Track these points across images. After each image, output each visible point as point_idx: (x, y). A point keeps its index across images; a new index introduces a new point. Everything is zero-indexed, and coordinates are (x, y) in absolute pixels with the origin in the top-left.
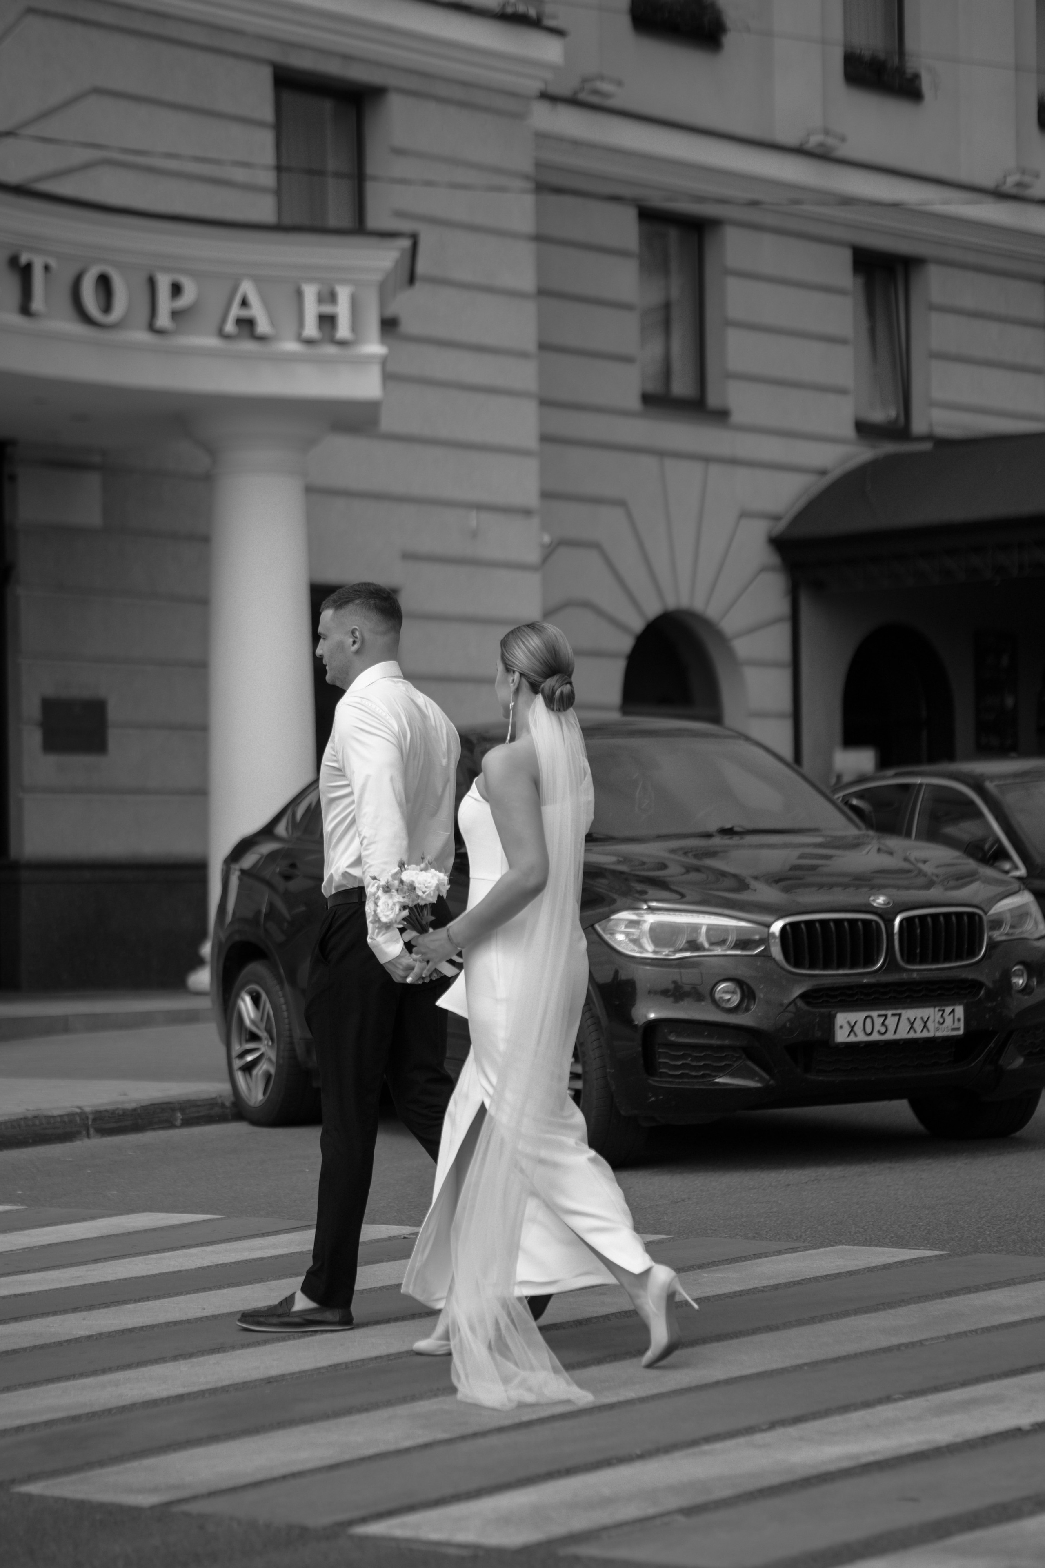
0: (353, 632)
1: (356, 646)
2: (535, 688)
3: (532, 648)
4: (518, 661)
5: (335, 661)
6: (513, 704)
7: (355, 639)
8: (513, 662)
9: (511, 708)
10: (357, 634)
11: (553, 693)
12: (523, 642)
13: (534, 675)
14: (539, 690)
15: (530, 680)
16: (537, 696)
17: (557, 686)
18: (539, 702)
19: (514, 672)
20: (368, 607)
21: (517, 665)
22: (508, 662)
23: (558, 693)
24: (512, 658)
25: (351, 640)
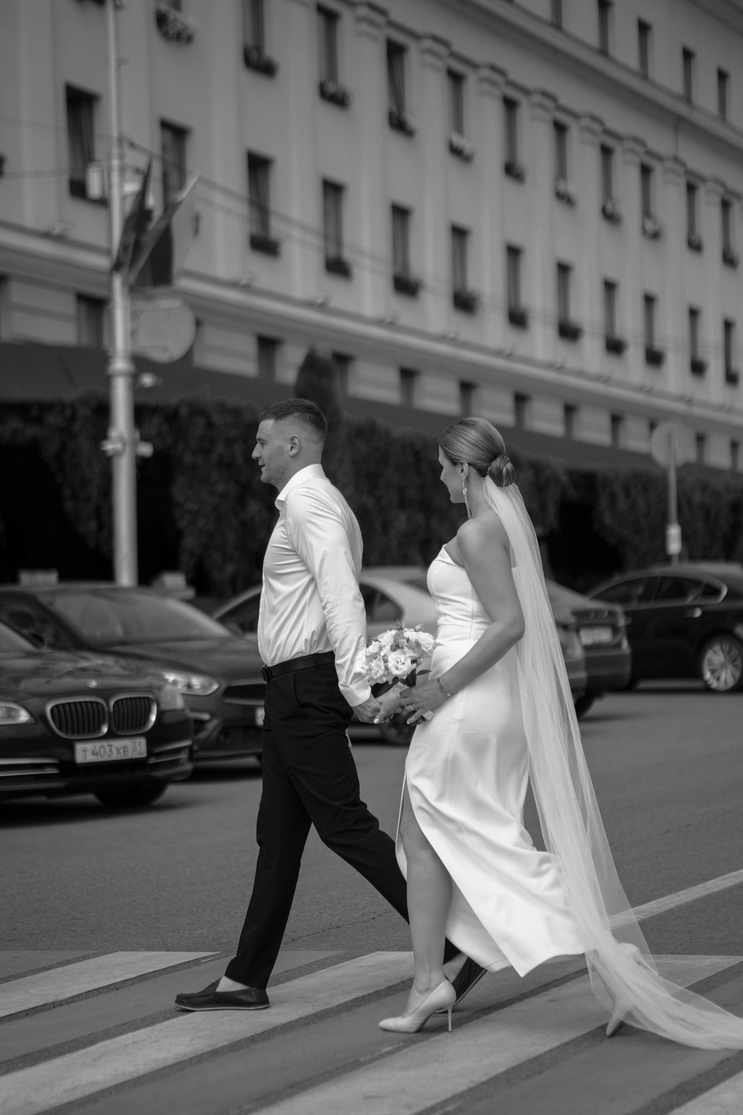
0: (292, 439)
1: (294, 451)
2: (482, 473)
3: (473, 441)
4: (463, 454)
5: (274, 462)
6: (466, 490)
7: (293, 445)
8: (458, 456)
9: (464, 494)
10: (296, 441)
11: (500, 472)
12: (463, 438)
13: (479, 462)
14: (487, 473)
15: (478, 467)
16: (485, 478)
17: (502, 466)
18: (489, 482)
19: (462, 464)
20: (305, 419)
21: (463, 458)
22: (453, 457)
23: (504, 470)
24: (457, 453)
25: (289, 446)
